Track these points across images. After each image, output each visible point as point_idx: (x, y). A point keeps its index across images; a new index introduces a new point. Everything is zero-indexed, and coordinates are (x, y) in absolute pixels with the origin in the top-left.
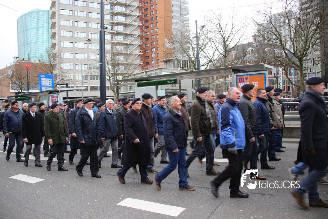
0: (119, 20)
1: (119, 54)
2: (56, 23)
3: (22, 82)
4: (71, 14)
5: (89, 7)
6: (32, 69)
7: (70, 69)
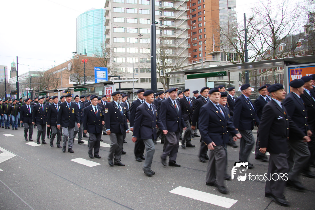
0: (167, 15)
1: (167, 48)
2: (110, 20)
3: (80, 75)
4: (123, 12)
5: (140, 4)
6: (88, 63)
7: (123, 63)
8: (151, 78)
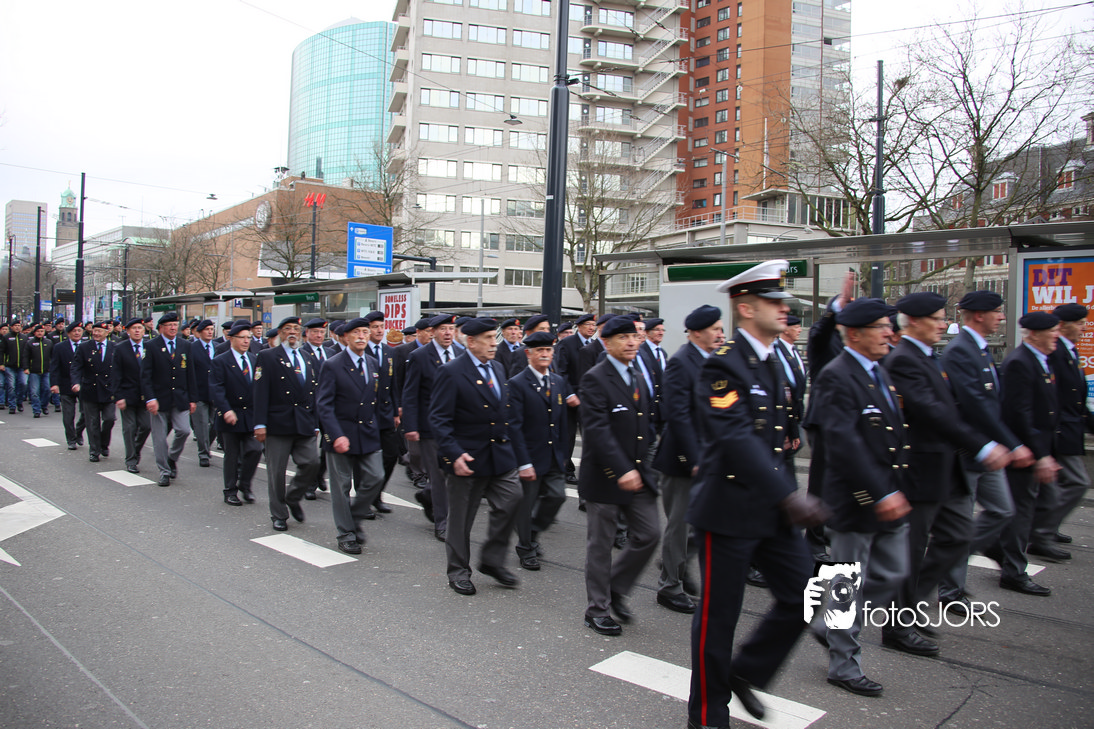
0: (610, 54)
1: (604, 169)
2: (410, 63)
3: (296, 246)
4: (457, 35)
5: (517, 13)
6: (326, 207)
7: (446, 212)
8: (542, 269)
